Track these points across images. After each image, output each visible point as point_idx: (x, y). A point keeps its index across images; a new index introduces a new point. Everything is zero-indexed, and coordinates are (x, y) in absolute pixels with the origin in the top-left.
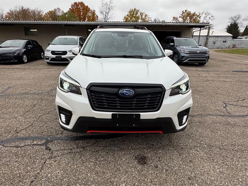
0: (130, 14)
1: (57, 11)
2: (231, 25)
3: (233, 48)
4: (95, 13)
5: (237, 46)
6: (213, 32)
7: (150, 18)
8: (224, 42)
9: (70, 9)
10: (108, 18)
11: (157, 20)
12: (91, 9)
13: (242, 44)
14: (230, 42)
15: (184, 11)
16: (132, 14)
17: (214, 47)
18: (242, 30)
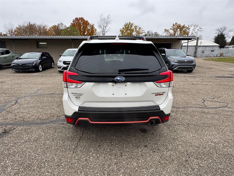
0: (125, 27)
1: (60, 26)
2: (218, 35)
3: (221, 56)
4: (94, 27)
5: (224, 55)
6: (201, 42)
7: (143, 30)
8: (212, 51)
9: (72, 24)
10: (106, 31)
11: (150, 32)
12: (90, 24)
13: (229, 53)
14: (218, 51)
15: (175, 24)
16: (127, 27)
17: (203, 55)
18: (229, 40)
